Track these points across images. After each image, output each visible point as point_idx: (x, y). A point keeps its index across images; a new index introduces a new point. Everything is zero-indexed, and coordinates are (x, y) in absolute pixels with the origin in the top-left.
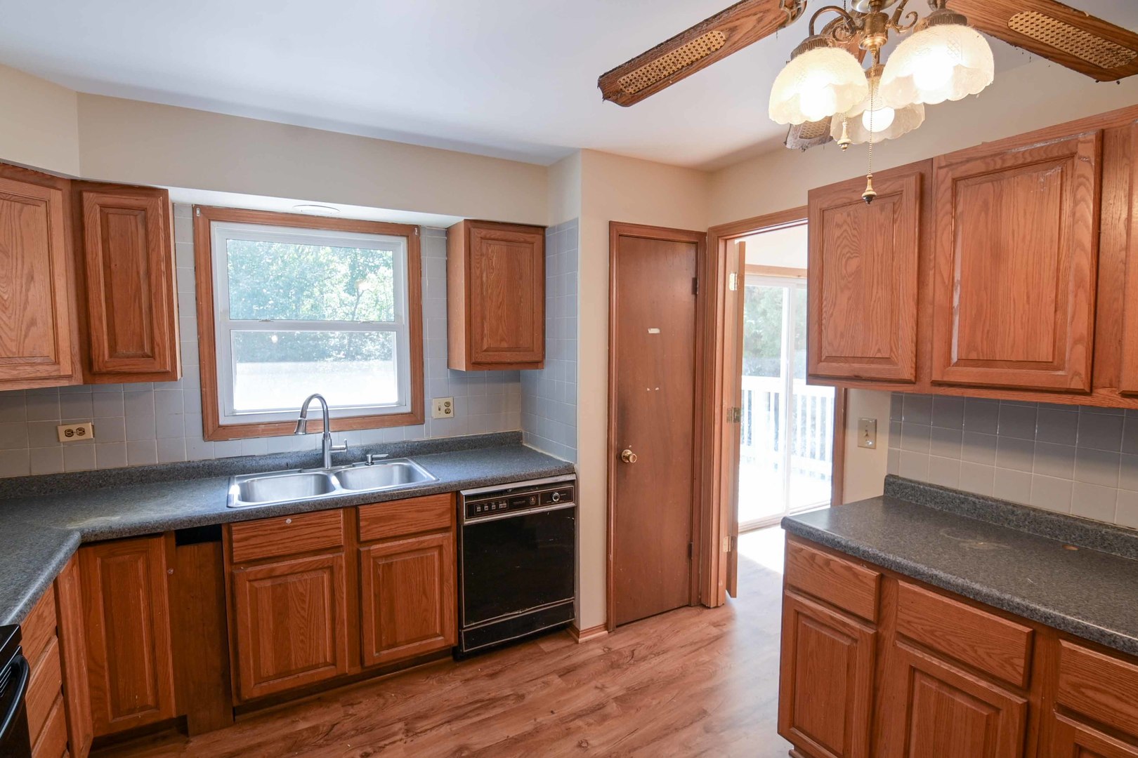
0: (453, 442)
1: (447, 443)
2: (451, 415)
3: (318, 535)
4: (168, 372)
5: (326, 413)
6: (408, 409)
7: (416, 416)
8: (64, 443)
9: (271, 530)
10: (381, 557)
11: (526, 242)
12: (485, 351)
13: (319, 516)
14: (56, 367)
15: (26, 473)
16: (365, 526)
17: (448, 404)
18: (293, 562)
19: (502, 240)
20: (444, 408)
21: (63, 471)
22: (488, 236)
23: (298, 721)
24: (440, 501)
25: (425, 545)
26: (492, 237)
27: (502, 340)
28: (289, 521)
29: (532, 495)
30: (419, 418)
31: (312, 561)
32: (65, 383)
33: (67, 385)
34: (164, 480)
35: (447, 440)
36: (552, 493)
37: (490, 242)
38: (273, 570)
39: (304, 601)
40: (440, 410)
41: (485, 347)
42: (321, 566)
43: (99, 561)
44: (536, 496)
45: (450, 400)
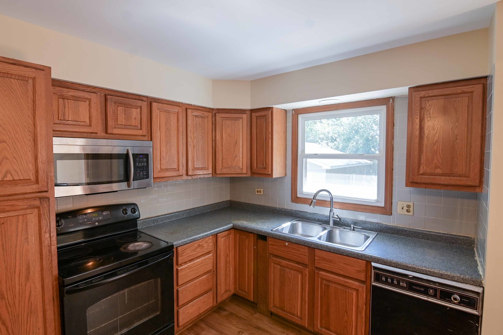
0: (410, 231)
1: (405, 231)
2: (411, 213)
3: (297, 255)
4: (270, 174)
5: (332, 199)
6: (382, 205)
7: (387, 210)
8: (257, 194)
9: (281, 245)
10: (325, 280)
11: (464, 93)
12: (421, 175)
13: (298, 246)
14: (241, 170)
15: (248, 202)
16: (318, 260)
17: (408, 206)
18: (288, 263)
19: (440, 96)
20: (405, 208)
21: (256, 203)
22: (426, 95)
23: (285, 333)
24: (359, 263)
25: (348, 285)
26: (431, 95)
27: (437, 167)
28: (287, 244)
29: (432, 288)
30: (388, 211)
31: (294, 266)
32: (245, 176)
33: (246, 176)
34: (278, 214)
35: (406, 229)
36: (453, 294)
37: (428, 99)
38: (280, 262)
39: (291, 283)
40: (402, 209)
41: (421, 172)
42: (297, 270)
43: (238, 236)
44: (435, 290)
45: (411, 204)
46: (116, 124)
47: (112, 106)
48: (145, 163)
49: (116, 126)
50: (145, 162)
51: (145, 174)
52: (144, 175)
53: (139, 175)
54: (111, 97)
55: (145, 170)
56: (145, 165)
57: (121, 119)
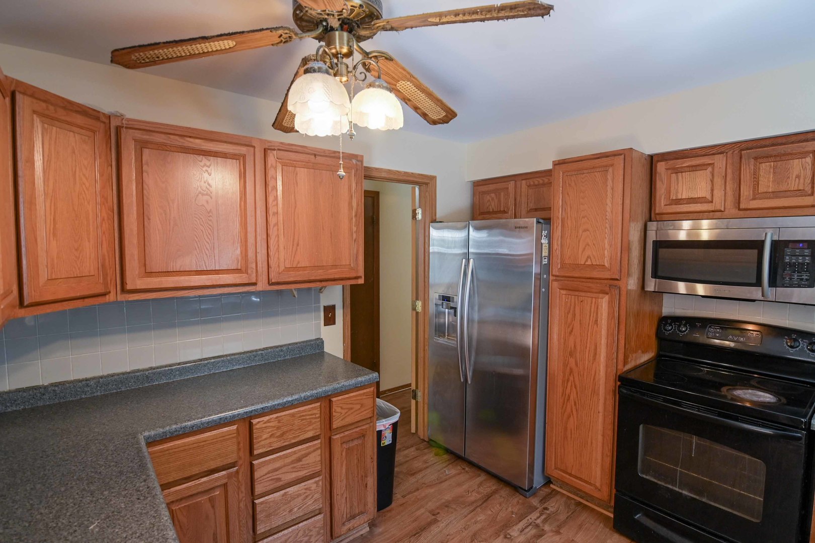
46: (756, 192)
47: (749, 165)
48: (807, 258)
49: (757, 196)
50: (807, 256)
51: (807, 277)
52: (802, 279)
53: (791, 279)
54: (748, 151)
55: (805, 271)
56: (807, 261)
57: (767, 183)
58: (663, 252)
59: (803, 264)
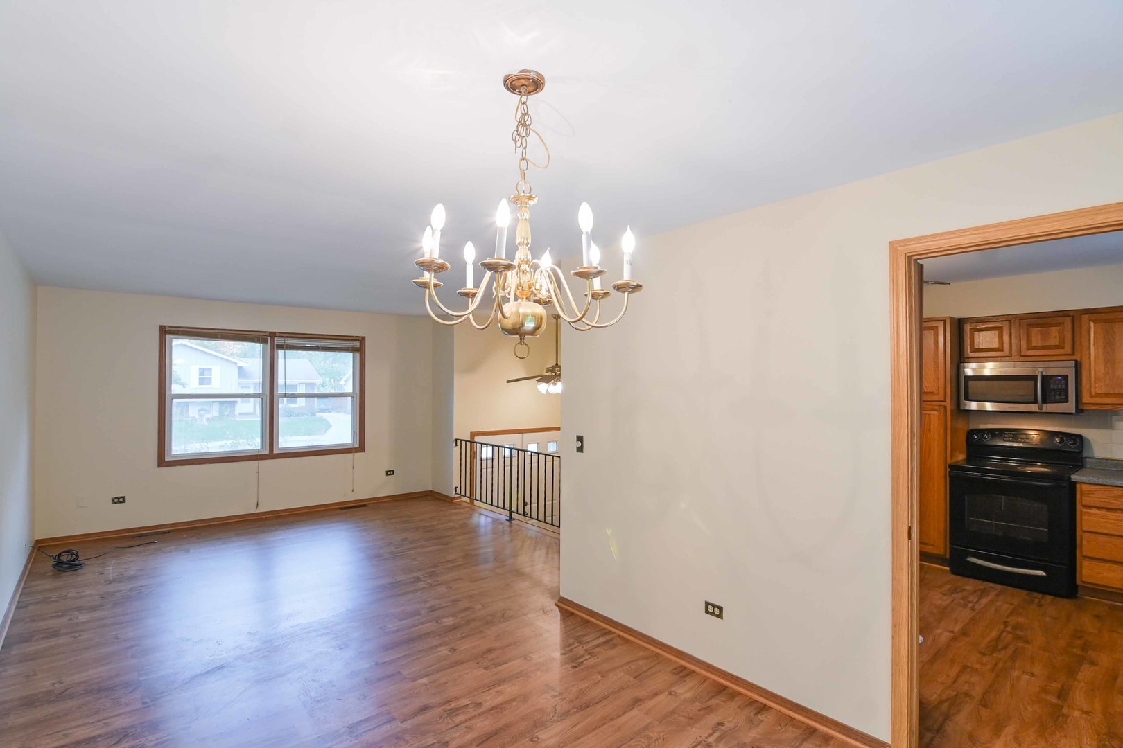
46: (1031, 346)
50: (1063, 384)
51: (1064, 397)
52: (1061, 398)
54: (1025, 320)
55: (1063, 393)
56: (1063, 387)
57: (1036, 341)
58: (971, 383)
59: (1061, 389)
